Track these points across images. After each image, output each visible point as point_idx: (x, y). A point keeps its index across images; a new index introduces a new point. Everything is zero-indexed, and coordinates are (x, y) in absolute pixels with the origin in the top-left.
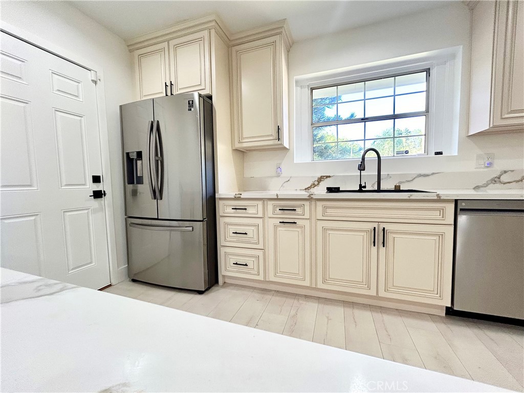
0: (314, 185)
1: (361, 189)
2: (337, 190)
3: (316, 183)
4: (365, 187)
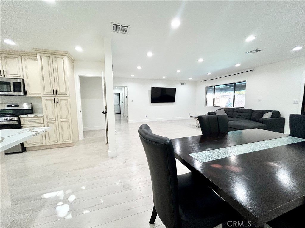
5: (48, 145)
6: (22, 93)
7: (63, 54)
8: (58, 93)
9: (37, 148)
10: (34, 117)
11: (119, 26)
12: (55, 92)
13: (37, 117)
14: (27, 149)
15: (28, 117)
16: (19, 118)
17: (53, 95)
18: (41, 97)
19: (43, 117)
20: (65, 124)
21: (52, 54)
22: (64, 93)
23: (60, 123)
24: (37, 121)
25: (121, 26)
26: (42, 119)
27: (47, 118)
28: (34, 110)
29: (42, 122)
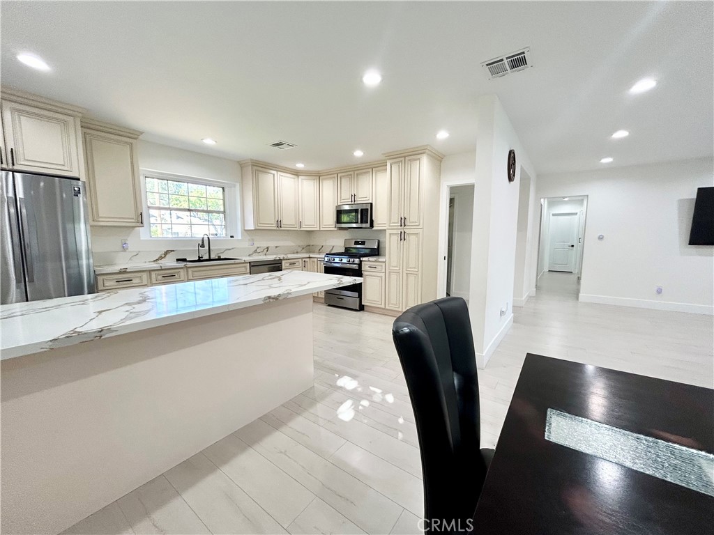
0: (161, 258)
1: (200, 260)
2: (184, 260)
3: (163, 256)
4: (202, 257)
5: (388, 310)
6: (368, 225)
7: (420, 152)
8: (407, 223)
9: (375, 310)
10: (376, 261)
11: (502, 60)
12: (403, 222)
13: (379, 262)
14: (365, 308)
15: (369, 261)
16: (361, 261)
17: (400, 227)
18: (385, 230)
19: (385, 262)
20: (412, 278)
21: (405, 157)
22: (416, 222)
23: (405, 275)
24: (379, 268)
25: (505, 59)
26: (383, 264)
27: (390, 265)
28: (381, 250)
29: (384, 271)
